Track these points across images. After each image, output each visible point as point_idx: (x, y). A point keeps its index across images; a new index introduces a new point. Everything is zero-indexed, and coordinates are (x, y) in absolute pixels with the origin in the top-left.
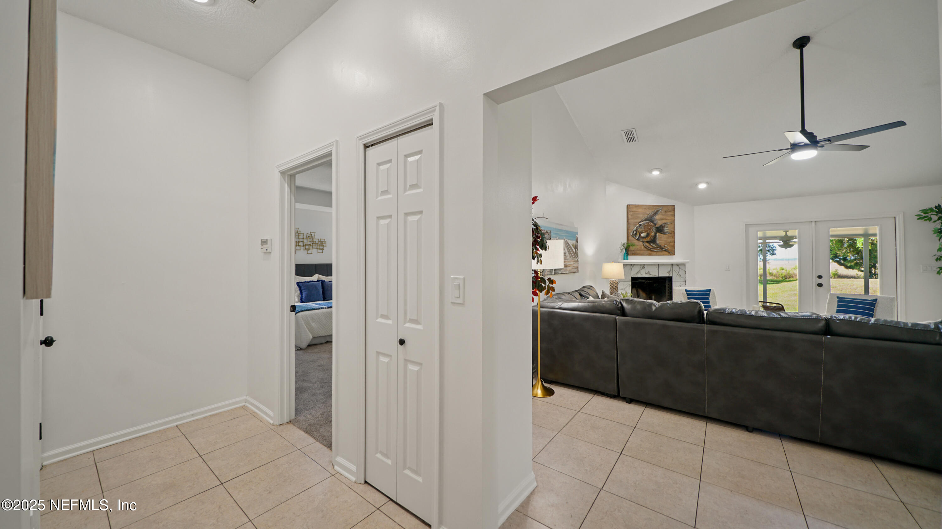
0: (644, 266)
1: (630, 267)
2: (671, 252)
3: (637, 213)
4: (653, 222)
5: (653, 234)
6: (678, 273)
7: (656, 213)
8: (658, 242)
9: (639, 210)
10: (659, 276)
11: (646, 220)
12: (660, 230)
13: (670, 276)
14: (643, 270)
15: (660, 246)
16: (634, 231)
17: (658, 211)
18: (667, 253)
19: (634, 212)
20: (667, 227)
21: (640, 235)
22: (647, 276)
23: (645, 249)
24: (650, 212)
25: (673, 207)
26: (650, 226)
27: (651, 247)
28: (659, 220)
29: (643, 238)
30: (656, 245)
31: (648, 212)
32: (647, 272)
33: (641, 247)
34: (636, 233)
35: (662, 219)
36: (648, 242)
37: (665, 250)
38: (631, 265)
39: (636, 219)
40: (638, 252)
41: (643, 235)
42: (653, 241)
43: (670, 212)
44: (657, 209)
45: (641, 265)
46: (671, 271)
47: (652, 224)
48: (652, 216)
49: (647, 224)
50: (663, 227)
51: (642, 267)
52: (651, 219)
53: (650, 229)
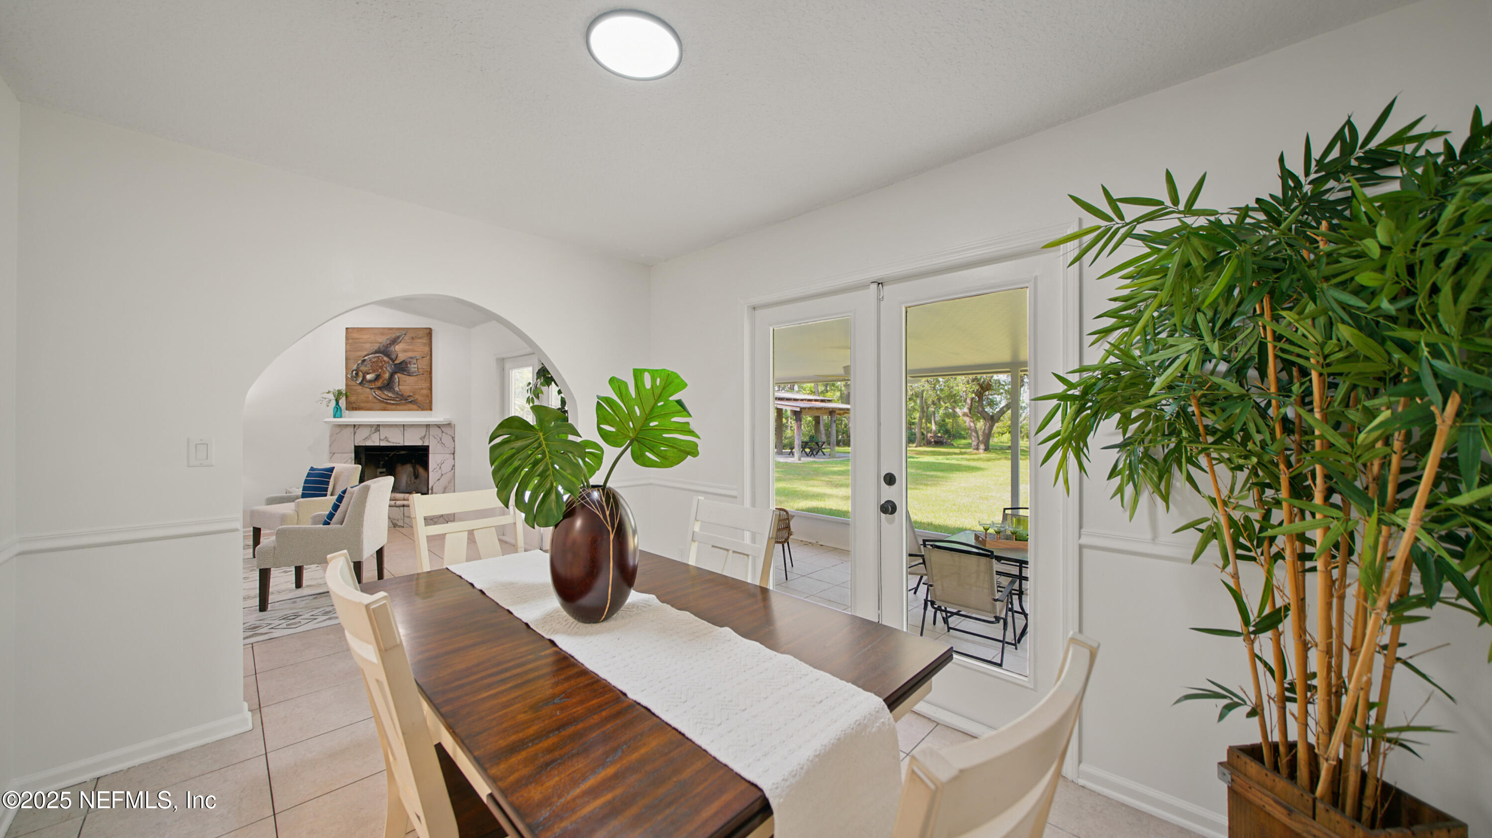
0: (377, 427)
1: (352, 429)
2: (427, 405)
3: (360, 340)
4: (388, 356)
5: (387, 375)
6: (439, 439)
7: (394, 341)
8: (397, 389)
9: (365, 337)
10: (406, 444)
11: (376, 352)
12: (402, 368)
13: (425, 444)
14: (377, 434)
15: (402, 395)
16: (352, 372)
17: (398, 337)
18: (415, 407)
19: (356, 339)
20: (414, 364)
21: (364, 377)
22: (383, 444)
23: (375, 400)
24: (383, 340)
25: (428, 331)
26: (381, 362)
27: (387, 398)
28: (401, 351)
29: (370, 381)
30: (393, 393)
31: (380, 340)
32: (382, 438)
33: (368, 397)
34: (357, 374)
35: (405, 351)
36: (379, 388)
37: (411, 402)
38: (354, 425)
39: (358, 351)
40: (363, 405)
41: (369, 377)
42: (388, 385)
43: (419, 338)
44: (397, 336)
45: (371, 426)
46: (427, 436)
47: (385, 359)
48: (387, 346)
49: (376, 359)
50: (406, 364)
51: (373, 430)
52: (385, 351)
53: (381, 368)
